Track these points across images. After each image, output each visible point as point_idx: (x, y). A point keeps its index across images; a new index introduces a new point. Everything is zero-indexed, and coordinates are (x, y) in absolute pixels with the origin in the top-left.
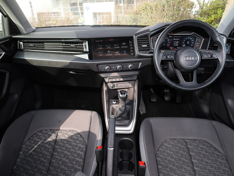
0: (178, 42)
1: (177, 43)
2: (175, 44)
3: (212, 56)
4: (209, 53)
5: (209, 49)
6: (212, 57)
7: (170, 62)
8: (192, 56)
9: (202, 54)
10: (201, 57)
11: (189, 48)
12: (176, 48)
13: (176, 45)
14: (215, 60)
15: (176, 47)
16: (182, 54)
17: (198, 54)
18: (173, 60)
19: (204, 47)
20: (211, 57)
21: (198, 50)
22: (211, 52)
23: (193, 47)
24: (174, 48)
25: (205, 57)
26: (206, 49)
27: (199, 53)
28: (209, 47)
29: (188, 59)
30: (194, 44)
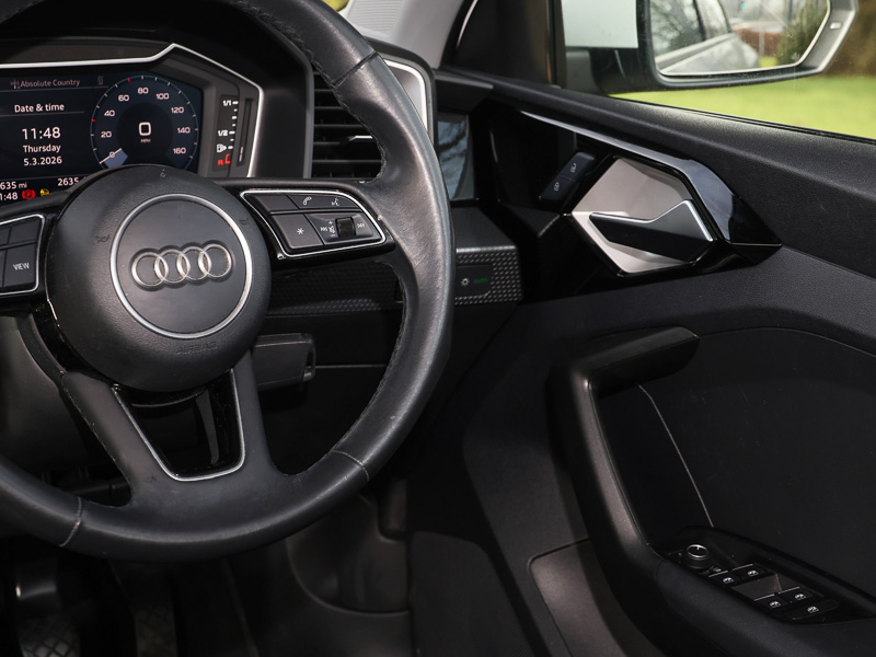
0: (56, 132)
1: (53, 141)
2: (30, 156)
3: (346, 230)
4: (321, 205)
5: (318, 172)
6: (354, 235)
7: (12, 321)
8: (191, 246)
9: (269, 217)
10: (271, 249)
11: (155, 178)
12: (52, 186)
13: (45, 161)
14: (378, 259)
15: (43, 179)
16: (104, 233)
17: (241, 223)
18: (39, 298)
19: (278, 161)
20: (341, 236)
21: (235, 191)
22: (332, 197)
23: (190, 165)
24: (35, 187)
25: (300, 238)
26: (299, 176)
27: (246, 215)
28: (317, 153)
29: (161, 269)
30: (198, 136)
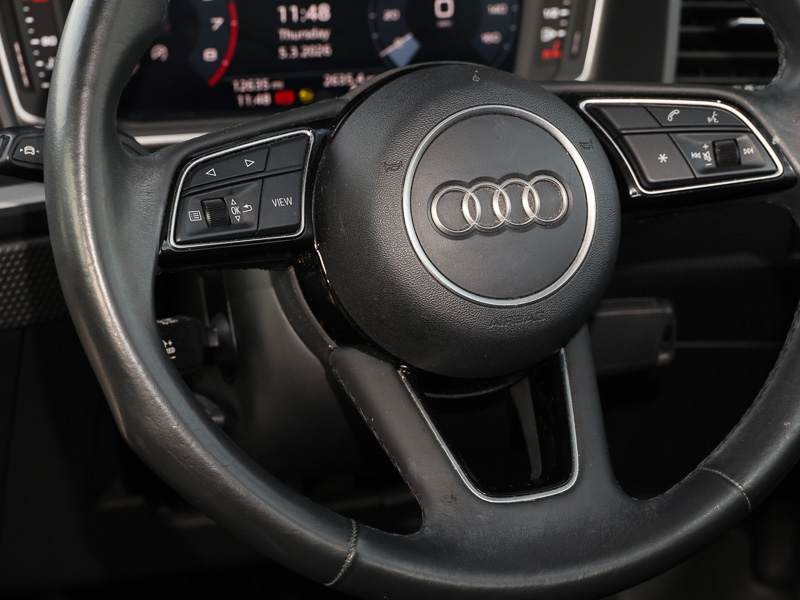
0: (322, 10)
1: (319, 24)
2: (288, 44)
3: (728, 156)
4: (693, 124)
5: (685, 70)
6: (737, 163)
9: (619, 137)
10: (622, 182)
11: (464, 83)
12: (316, 86)
13: (309, 51)
14: (771, 199)
15: (306, 74)
16: (393, 159)
17: (581, 147)
18: (304, 245)
20: (718, 166)
21: (572, 100)
22: (709, 110)
23: (503, 61)
24: (293, 86)
25: (661, 168)
26: (656, 77)
27: (587, 135)
28: (685, 42)
29: (470, 211)
